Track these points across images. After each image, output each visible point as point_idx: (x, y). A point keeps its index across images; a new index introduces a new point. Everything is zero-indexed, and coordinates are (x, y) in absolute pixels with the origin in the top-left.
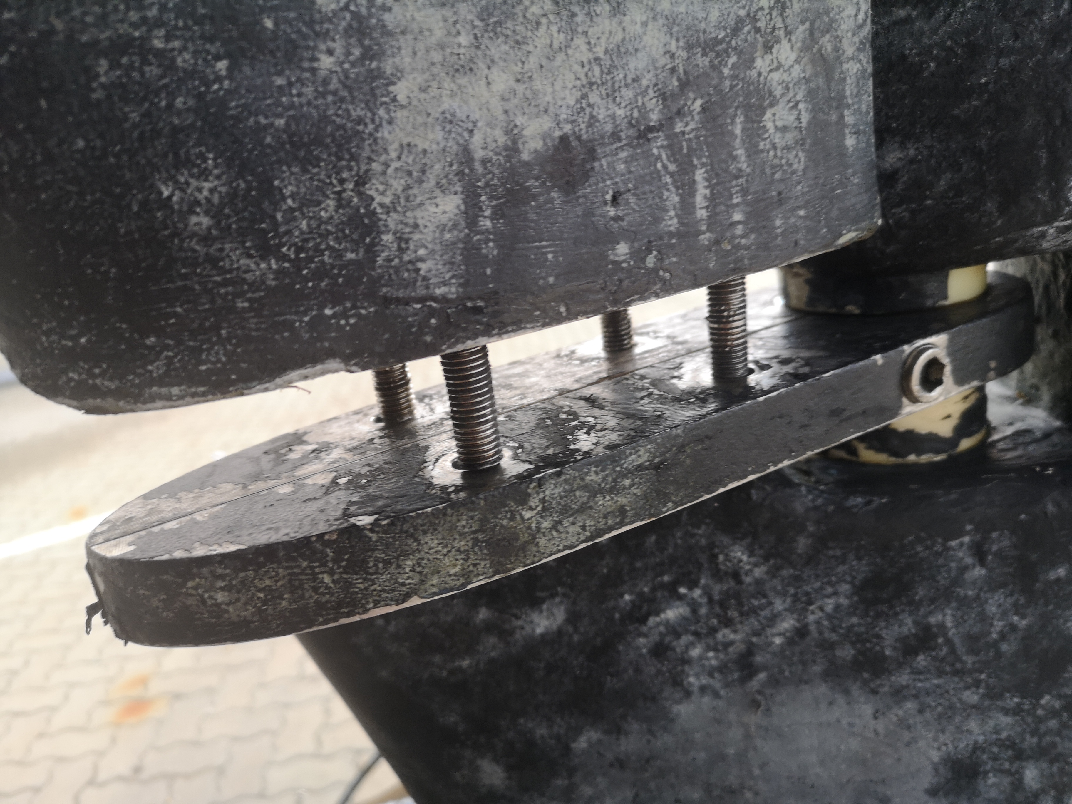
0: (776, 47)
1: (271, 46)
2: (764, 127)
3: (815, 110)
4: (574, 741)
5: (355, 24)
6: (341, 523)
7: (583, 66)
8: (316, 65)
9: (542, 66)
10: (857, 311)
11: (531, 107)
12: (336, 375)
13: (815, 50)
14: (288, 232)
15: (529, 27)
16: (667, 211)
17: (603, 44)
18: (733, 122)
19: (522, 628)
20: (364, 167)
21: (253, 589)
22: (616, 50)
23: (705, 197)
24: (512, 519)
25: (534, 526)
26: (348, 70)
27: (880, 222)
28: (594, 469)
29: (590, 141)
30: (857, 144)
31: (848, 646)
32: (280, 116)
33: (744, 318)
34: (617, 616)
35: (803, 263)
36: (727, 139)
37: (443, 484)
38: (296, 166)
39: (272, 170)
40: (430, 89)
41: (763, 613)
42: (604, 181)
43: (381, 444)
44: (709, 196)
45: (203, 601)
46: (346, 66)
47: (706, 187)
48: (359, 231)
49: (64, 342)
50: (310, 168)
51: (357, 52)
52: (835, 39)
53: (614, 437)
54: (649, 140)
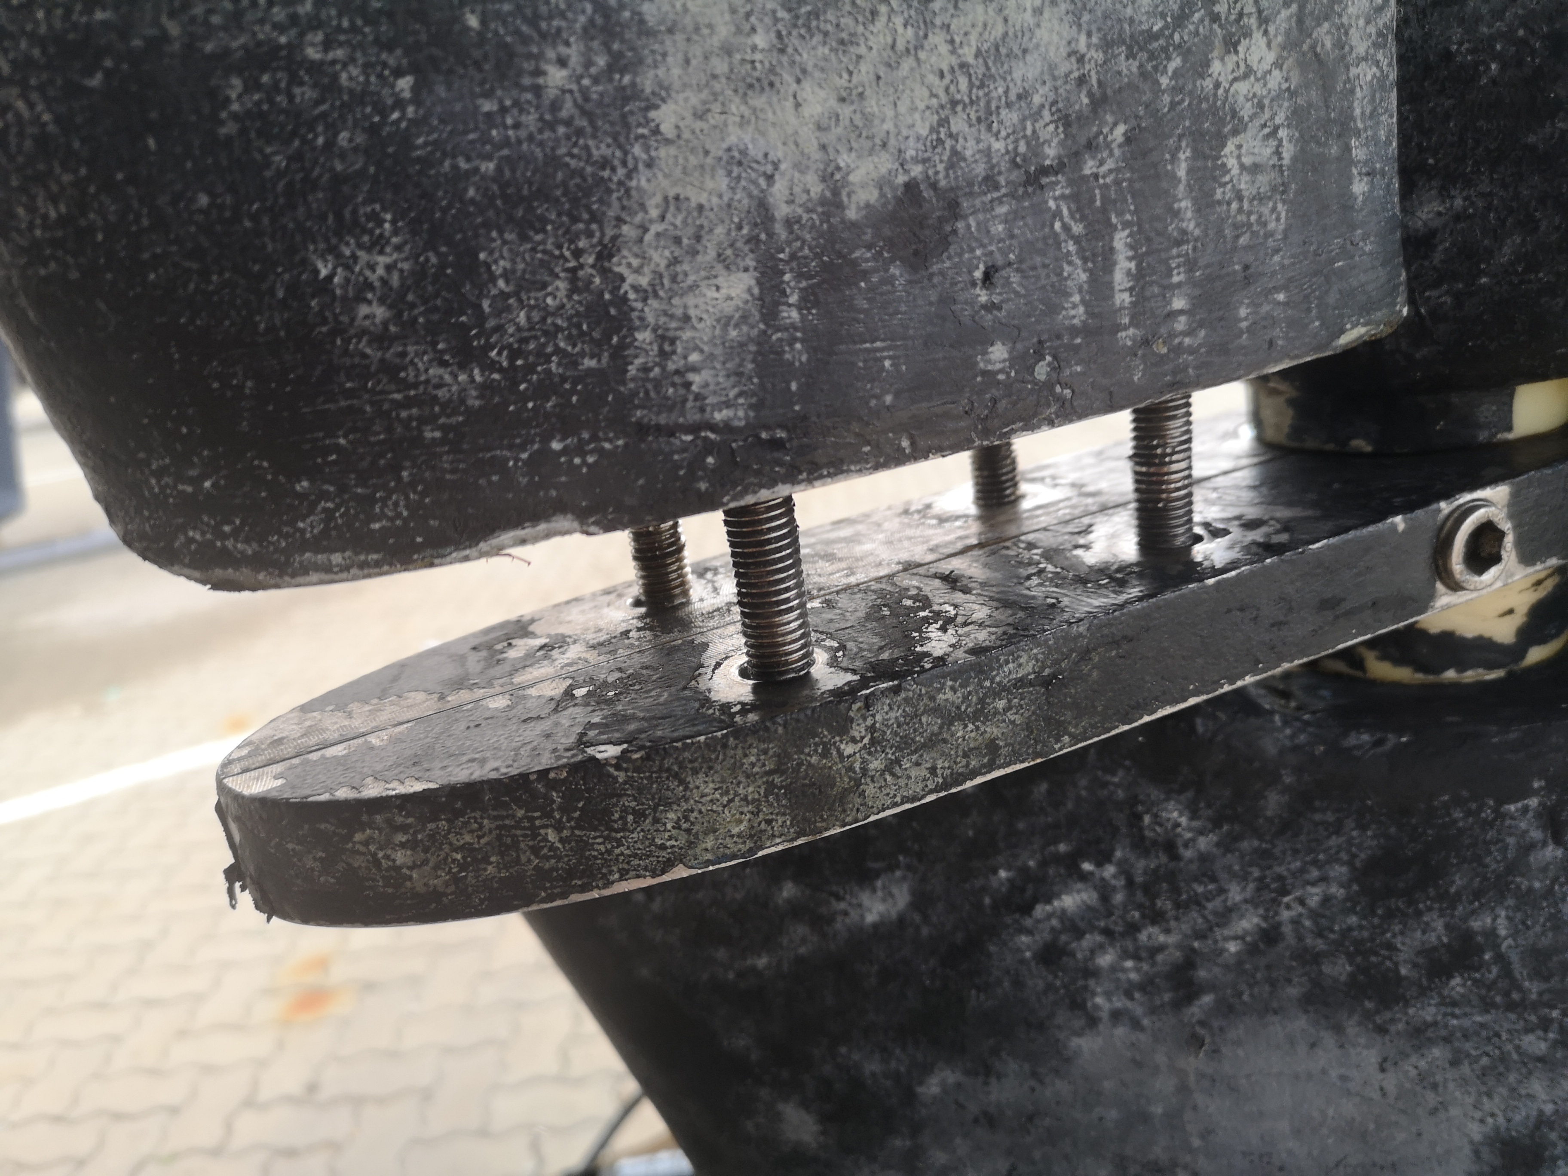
0: (1244, 43)
1: (477, 54)
2: (1224, 165)
3: (1303, 140)
4: (921, 1083)
5: (599, 20)
6: (573, 756)
7: (942, 75)
8: (541, 81)
9: (878, 78)
10: (1369, 449)
11: (862, 140)
12: (567, 538)
13: (1305, 47)
14: (499, 328)
15: (860, 19)
16: (1067, 295)
17: (974, 43)
18: (1174, 158)
19: (846, 913)
20: (610, 232)
21: (446, 847)
22: (993, 51)
23: (1129, 273)
24: (826, 754)
25: (857, 766)
26: (588, 88)
27: (1405, 311)
28: (950, 683)
29: (952, 189)
30: (1371, 191)
31: (1342, 960)
32: (489, 157)
33: (1189, 457)
34: (987, 901)
35: (1283, 374)
36: (1164, 185)
37: (724, 700)
38: (511, 231)
39: (476, 236)
40: (709, 115)
41: (1210, 906)
42: (972, 250)
43: (638, 639)
44: (1134, 271)
45: (377, 863)
46: (586, 82)
47: (1130, 259)
48: (603, 325)
49: (180, 487)
50: (531, 233)
51: (601, 61)
52: (1338, 29)
53: (982, 636)
54: (1042, 187)
